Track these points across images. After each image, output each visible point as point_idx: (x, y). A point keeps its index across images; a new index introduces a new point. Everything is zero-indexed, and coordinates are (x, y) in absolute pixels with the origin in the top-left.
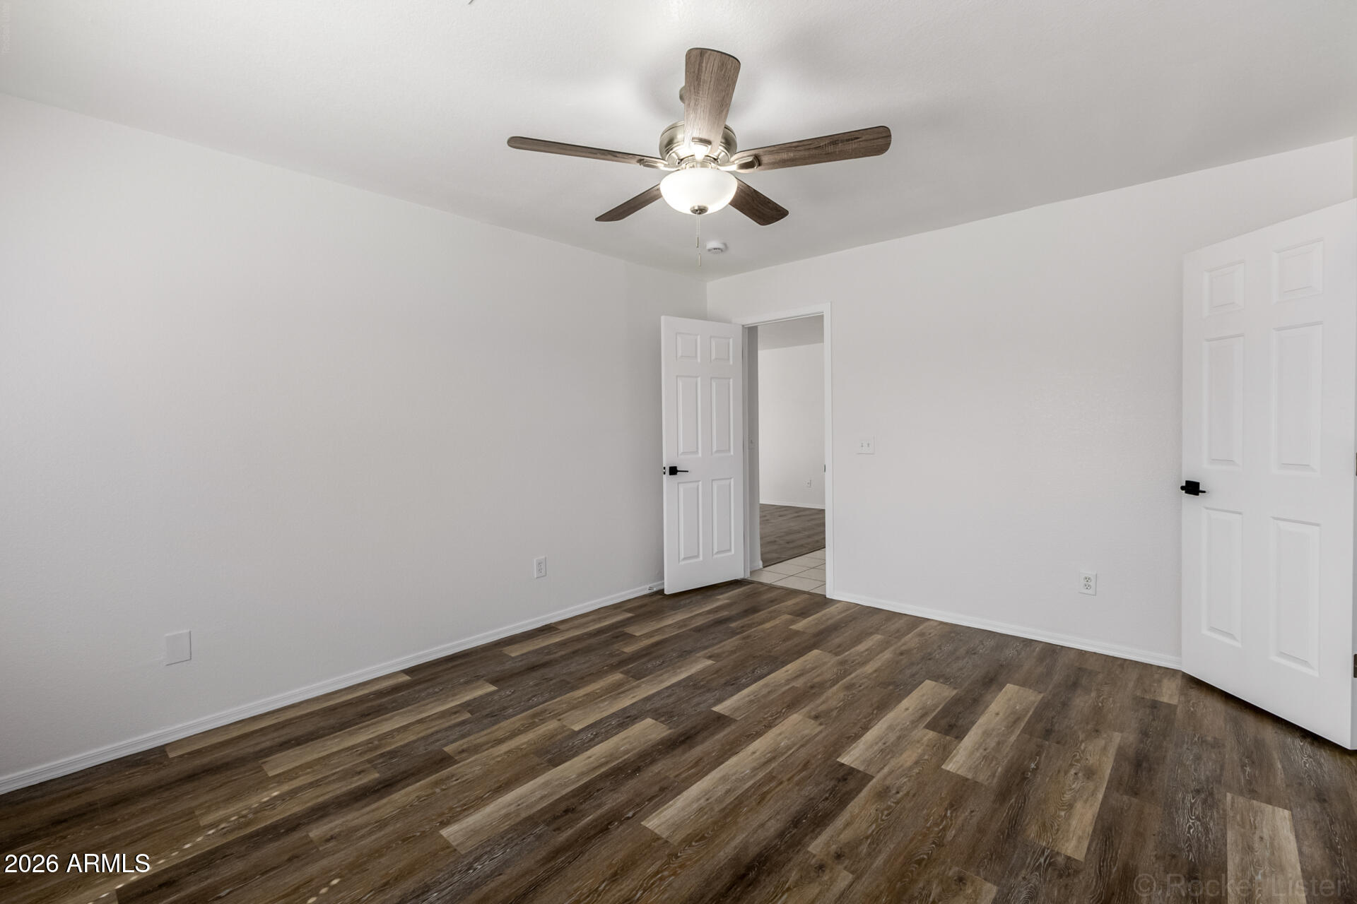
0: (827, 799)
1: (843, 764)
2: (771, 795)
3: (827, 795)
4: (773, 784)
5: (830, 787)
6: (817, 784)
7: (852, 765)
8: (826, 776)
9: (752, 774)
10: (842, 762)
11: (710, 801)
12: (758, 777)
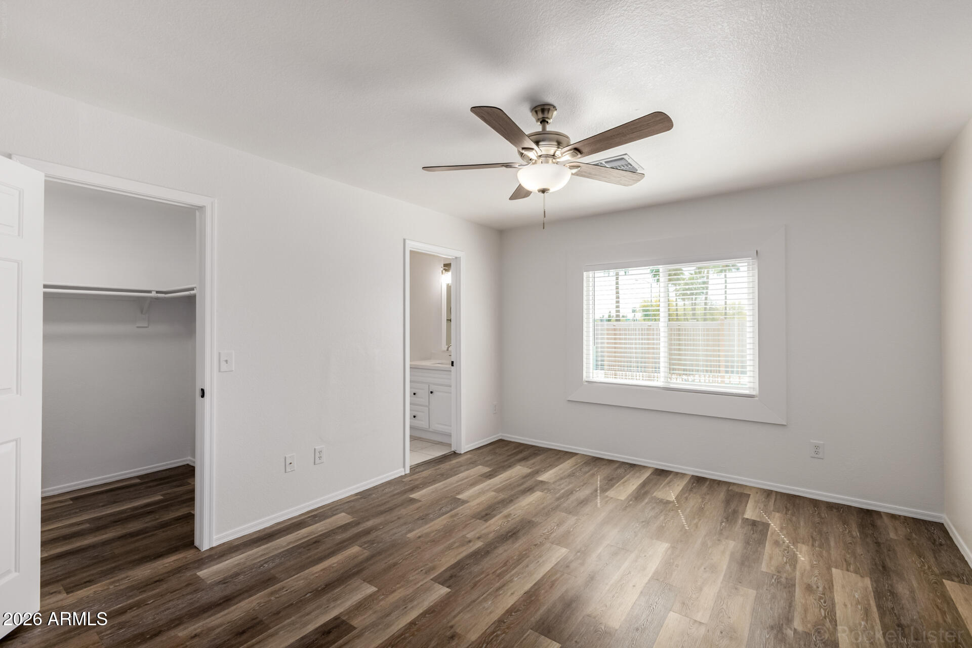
0: (467, 565)
1: (447, 587)
2: (501, 565)
3: (466, 566)
4: (498, 572)
5: (463, 571)
6: (470, 573)
7: (442, 586)
8: (462, 579)
9: (512, 578)
10: (448, 589)
11: (537, 561)
12: (509, 575)
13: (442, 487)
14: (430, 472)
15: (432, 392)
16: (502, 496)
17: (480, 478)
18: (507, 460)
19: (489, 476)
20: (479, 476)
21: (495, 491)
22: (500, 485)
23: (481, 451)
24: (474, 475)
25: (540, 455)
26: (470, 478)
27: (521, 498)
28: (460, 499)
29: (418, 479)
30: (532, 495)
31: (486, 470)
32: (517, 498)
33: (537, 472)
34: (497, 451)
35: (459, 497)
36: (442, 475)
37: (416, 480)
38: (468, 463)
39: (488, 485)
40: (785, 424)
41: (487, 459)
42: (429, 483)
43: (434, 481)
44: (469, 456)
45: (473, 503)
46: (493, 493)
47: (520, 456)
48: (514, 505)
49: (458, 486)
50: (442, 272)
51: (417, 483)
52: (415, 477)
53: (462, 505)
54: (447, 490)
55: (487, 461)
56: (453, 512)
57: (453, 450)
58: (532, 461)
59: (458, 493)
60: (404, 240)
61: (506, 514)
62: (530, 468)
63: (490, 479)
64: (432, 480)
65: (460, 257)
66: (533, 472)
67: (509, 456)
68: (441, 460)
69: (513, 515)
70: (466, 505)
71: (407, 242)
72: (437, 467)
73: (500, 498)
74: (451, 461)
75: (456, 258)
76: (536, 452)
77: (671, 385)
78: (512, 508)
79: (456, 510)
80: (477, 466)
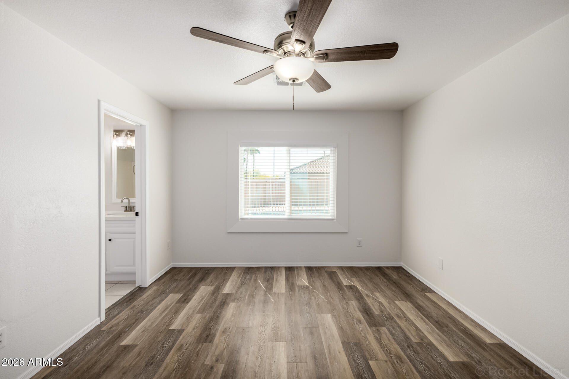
13: (149, 323)
14: (127, 313)
15: (110, 240)
16: (208, 316)
17: (178, 304)
18: (190, 284)
19: (185, 300)
20: (176, 303)
21: (199, 312)
22: (200, 306)
23: (163, 281)
24: (172, 304)
25: (211, 274)
26: (171, 307)
27: (223, 312)
28: (174, 330)
29: (119, 323)
30: (229, 307)
31: (178, 296)
32: (220, 313)
33: (218, 289)
34: (176, 277)
35: (172, 327)
36: (142, 311)
37: (117, 324)
38: (159, 294)
39: (190, 309)
40: (347, 232)
41: (172, 286)
42: (133, 324)
43: (137, 320)
44: (155, 288)
45: (189, 329)
46: (199, 315)
47: (197, 278)
48: (222, 319)
49: (163, 318)
50: (114, 137)
51: (121, 327)
52: (114, 321)
53: (180, 335)
54: (157, 325)
55: (174, 288)
56: (177, 345)
57: (137, 285)
58: (209, 280)
59: (170, 325)
60: (99, 101)
61: (223, 330)
62: (212, 286)
63: (188, 303)
64: (134, 320)
65: (145, 125)
66: (215, 288)
67: (189, 279)
68: (131, 297)
69: (228, 329)
70: (184, 334)
71: (102, 103)
72: (131, 306)
73: (207, 317)
74: (141, 296)
75: (141, 125)
76: (206, 272)
77: (293, 217)
78: (223, 322)
79: (178, 342)
80: (168, 295)
